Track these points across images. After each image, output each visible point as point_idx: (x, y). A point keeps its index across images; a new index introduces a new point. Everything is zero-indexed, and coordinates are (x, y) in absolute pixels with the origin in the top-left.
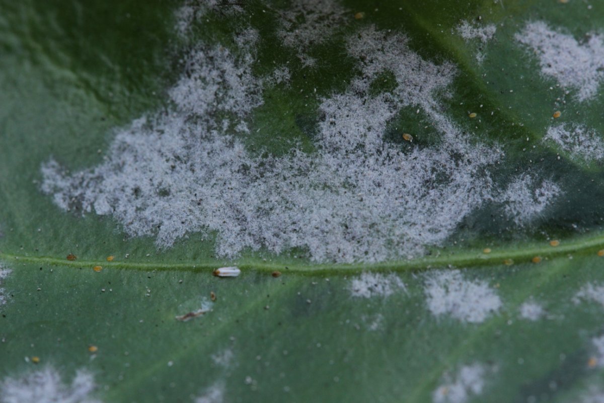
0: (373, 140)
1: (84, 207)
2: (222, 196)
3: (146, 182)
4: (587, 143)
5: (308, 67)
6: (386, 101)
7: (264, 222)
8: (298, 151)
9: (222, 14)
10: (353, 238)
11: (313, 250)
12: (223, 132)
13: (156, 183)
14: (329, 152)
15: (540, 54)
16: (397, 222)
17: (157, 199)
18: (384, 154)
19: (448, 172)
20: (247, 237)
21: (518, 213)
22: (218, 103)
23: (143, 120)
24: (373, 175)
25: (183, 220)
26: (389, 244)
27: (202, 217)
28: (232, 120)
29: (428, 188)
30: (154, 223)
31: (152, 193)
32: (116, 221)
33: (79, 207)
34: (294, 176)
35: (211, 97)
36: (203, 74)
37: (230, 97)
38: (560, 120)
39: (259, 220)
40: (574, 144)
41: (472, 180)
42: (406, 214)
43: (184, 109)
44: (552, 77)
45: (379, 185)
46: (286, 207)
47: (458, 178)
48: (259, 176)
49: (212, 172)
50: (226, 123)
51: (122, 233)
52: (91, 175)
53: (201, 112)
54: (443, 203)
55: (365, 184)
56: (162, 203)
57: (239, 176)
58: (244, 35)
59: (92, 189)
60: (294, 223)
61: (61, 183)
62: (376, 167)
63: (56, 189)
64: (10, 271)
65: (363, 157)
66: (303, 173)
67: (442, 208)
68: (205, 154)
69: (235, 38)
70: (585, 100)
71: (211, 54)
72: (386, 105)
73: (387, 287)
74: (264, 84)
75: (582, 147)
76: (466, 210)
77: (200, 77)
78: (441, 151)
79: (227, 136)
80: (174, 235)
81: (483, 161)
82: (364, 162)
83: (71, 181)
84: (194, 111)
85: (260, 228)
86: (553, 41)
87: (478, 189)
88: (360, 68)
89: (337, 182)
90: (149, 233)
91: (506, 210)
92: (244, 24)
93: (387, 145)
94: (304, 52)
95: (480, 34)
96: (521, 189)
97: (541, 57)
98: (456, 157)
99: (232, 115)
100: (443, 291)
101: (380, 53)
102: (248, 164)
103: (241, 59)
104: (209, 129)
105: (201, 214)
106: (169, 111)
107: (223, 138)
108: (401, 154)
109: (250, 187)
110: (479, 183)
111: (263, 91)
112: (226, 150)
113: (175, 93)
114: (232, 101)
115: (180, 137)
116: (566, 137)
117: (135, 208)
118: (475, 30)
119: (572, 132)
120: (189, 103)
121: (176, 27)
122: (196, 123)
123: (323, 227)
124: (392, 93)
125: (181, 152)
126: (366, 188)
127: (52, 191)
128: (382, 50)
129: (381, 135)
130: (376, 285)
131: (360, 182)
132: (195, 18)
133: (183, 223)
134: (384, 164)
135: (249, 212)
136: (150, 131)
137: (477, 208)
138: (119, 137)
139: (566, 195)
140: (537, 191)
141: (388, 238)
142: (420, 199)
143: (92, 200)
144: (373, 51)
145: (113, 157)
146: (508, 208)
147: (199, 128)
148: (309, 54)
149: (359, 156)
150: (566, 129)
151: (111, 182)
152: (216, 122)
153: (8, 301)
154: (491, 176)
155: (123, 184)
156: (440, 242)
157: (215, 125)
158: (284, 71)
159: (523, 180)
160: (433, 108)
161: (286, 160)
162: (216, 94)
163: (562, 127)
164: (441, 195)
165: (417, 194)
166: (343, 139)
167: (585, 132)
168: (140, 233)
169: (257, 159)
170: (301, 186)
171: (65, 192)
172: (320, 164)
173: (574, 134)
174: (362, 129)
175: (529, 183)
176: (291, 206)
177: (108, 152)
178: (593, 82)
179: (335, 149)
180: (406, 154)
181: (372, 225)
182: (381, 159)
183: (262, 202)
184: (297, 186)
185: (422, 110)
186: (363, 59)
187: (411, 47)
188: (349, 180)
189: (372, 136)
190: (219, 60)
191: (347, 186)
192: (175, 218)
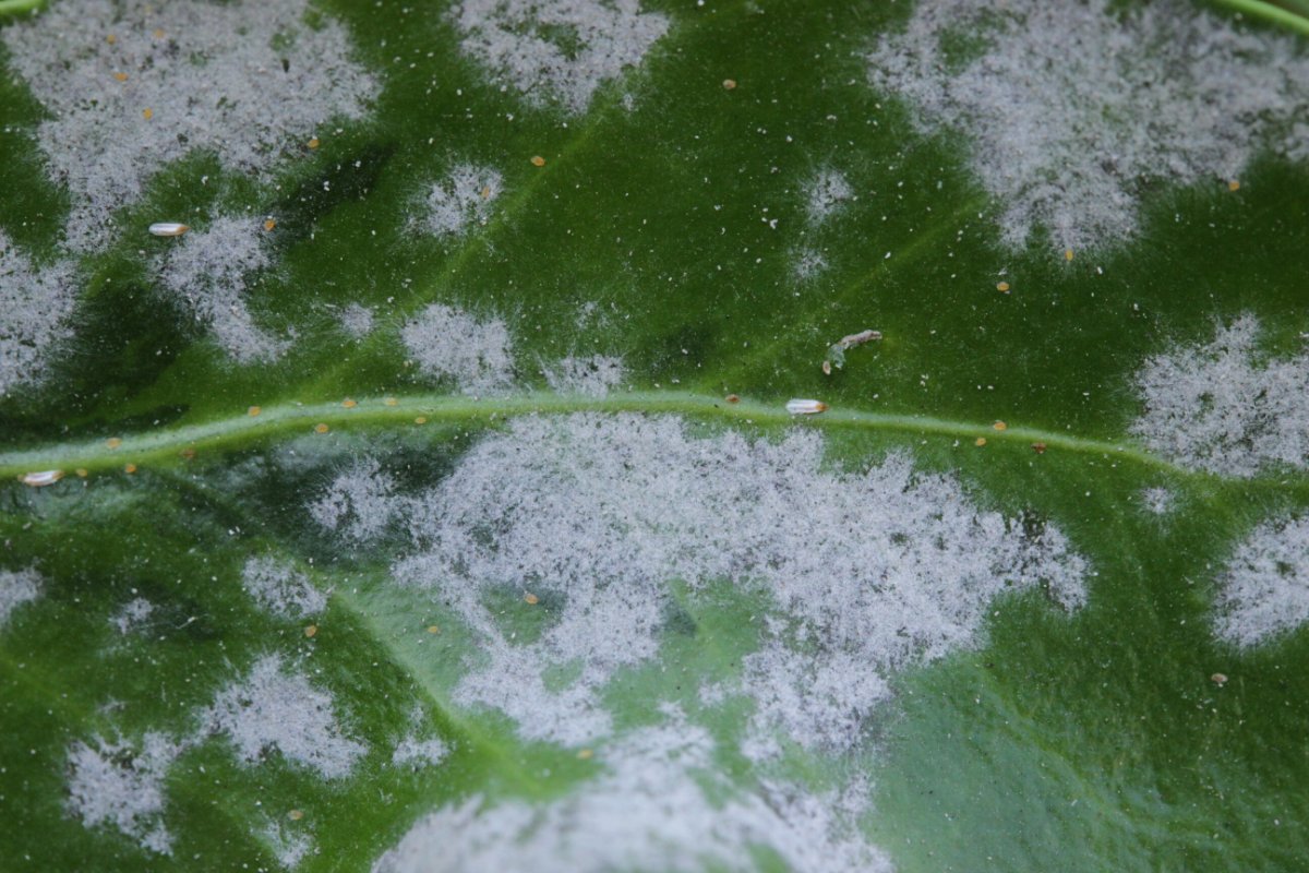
0: (583, 595)
1: (1021, 527)
2: (811, 525)
3: (926, 558)
4: (269, 585)
5: (672, 700)
6: (560, 652)
7: (749, 480)
8: (694, 582)
9: (798, 786)
10: (617, 448)
11: (678, 433)
12: (806, 622)
13: (911, 555)
14: (648, 579)
15: (333, 725)
16: (551, 469)
17: (909, 531)
18: (566, 576)
19: (475, 545)
20: (776, 459)
21: (373, 477)
22: (812, 665)
23: (929, 655)
24: (586, 541)
25: (870, 494)
26: (565, 437)
27: (843, 494)
28: (793, 639)
29: (504, 522)
30: (915, 492)
31: (917, 541)
32: (971, 501)
33: (1028, 530)
34: (701, 547)
35: (823, 675)
36: (834, 709)
37: (794, 672)
38: (308, 622)
39: (756, 484)
40: (288, 584)
41: (440, 532)
42: (539, 481)
43: (865, 662)
44: (317, 690)
45: (576, 527)
46: (715, 500)
47: (460, 535)
48: (754, 550)
49: (826, 563)
50: (802, 633)
51: (963, 481)
52: (1010, 577)
53: (840, 656)
54: (484, 497)
55: (597, 526)
56: (904, 525)
57: (784, 553)
58: (766, 752)
59: (1009, 555)
60: (704, 476)
61: (1055, 567)
62: (579, 555)
63: (1062, 559)
64: (1132, 429)
65: (598, 569)
66: (688, 552)
67: (485, 489)
68: (835, 590)
69: (780, 752)
70: (271, 655)
71: (819, 737)
72: (560, 646)
73: (570, 370)
74: (740, 684)
75: (277, 578)
76: (448, 484)
77: (838, 707)
78: (482, 577)
79: (800, 614)
80: (884, 471)
81: (422, 561)
82: (596, 563)
83: (1040, 571)
84: (850, 657)
85: (755, 472)
86: (314, 749)
87: (431, 517)
88: (595, 696)
89: (637, 534)
90: (923, 478)
91: (391, 483)
92: (764, 766)
93: (562, 587)
94: (675, 720)
95: (416, 747)
96: (369, 516)
97: (331, 720)
98: (460, 568)
99: (791, 643)
100: (488, 360)
101: (563, 715)
102: (769, 568)
103: (774, 722)
104: (826, 630)
105: (844, 500)
106: (888, 664)
107: (807, 612)
108: (541, 573)
109: (767, 534)
110: (429, 528)
111: (741, 675)
112: (803, 594)
113: (878, 689)
114: (791, 665)
115: (872, 622)
116: (299, 594)
117: (944, 519)
118: (422, 752)
119: (291, 603)
120: (857, 670)
121: (873, 785)
122: (847, 640)
123: (661, 467)
124: (551, 663)
125: (871, 597)
126: (595, 524)
127: (1069, 556)
128: (558, 719)
129: (570, 602)
130: (585, 375)
131: (604, 531)
132: (842, 792)
133: (872, 490)
134: (568, 559)
135: (772, 495)
136: (918, 636)
137: (433, 488)
138: (966, 634)
139: (301, 503)
140: (344, 509)
141: (565, 446)
142: (516, 505)
143: (1008, 537)
144: (572, 716)
145: (976, 602)
146: (388, 486)
147: (843, 631)
148: (668, 716)
149: (604, 571)
150: (299, 607)
151: (980, 564)
152: (817, 639)
153: (1132, 376)
154: (411, 536)
155: (961, 559)
156: (489, 436)
157: (818, 633)
158: (709, 699)
159: (365, 530)
160: (490, 640)
161: (713, 571)
162: (815, 678)
163: (306, 611)
164: (485, 511)
165: (520, 512)
166: (627, 597)
167: (272, 603)
168: (936, 478)
169: (756, 576)
170: (692, 530)
171: (1049, 554)
172: (662, 561)
173: (289, 600)
174: (598, 612)
175: (356, 525)
176: (707, 502)
177: (983, 612)
178: (258, 683)
179: (639, 582)
180: (535, 573)
181: (589, 465)
182: (571, 567)
183: (751, 510)
184: (698, 531)
185: (507, 637)
186: (589, 707)
187: (517, 724)
188: (620, 535)
189: (585, 600)
190: (807, 724)
191: (623, 527)
192: (883, 497)
